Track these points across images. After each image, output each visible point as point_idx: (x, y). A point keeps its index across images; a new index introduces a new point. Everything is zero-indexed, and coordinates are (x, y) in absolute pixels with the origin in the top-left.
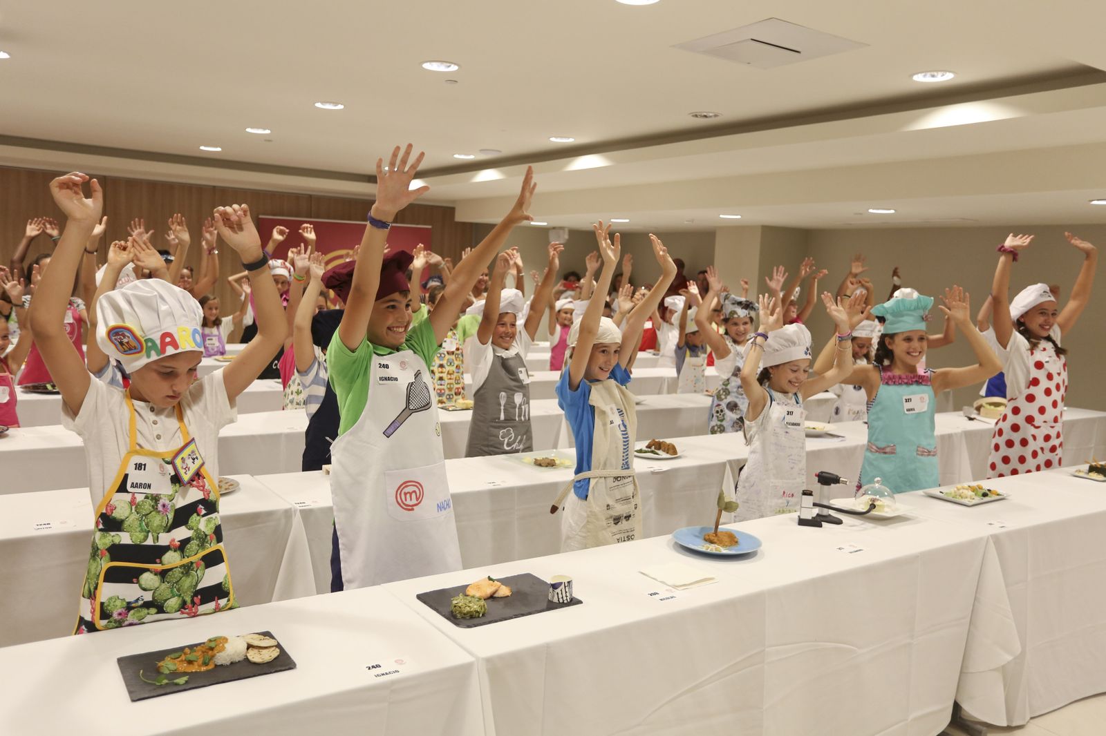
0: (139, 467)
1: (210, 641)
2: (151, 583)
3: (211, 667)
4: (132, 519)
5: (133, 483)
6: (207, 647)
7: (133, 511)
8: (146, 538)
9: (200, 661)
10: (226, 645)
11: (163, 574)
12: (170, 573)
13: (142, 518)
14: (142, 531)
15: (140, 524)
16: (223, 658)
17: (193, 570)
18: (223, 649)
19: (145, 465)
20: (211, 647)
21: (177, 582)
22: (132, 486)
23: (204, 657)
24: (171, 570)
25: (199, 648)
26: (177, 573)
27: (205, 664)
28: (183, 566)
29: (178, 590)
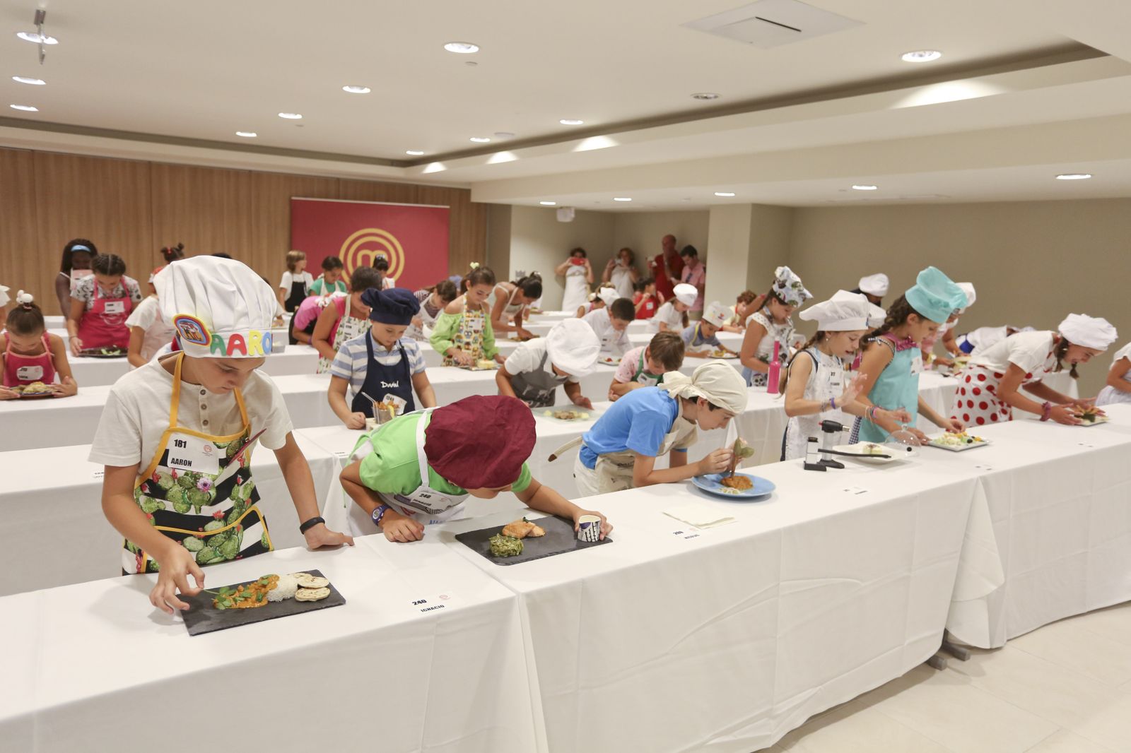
0: (179, 443)
1: (262, 578)
2: (195, 545)
3: (264, 603)
4: (176, 490)
5: (173, 459)
6: (260, 585)
7: (176, 483)
8: (190, 508)
9: (254, 598)
10: (278, 583)
11: (206, 539)
12: (213, 538)
13: (185, 491)
14: (184, 502)
15: (183, 497)
16: (275, 594)
17: (234, 534)
18: (276, 585)
19: (185, 443)
20: (263, 585)
21: (219, 546)
22: (173, 461)
23: (257, 593)
24: (214, 535)
25: (252, 585)
26: (220, 538)
27: (259, 600)
28: (226, 531)
29: (221, 552)
